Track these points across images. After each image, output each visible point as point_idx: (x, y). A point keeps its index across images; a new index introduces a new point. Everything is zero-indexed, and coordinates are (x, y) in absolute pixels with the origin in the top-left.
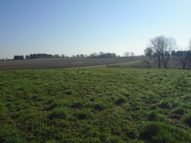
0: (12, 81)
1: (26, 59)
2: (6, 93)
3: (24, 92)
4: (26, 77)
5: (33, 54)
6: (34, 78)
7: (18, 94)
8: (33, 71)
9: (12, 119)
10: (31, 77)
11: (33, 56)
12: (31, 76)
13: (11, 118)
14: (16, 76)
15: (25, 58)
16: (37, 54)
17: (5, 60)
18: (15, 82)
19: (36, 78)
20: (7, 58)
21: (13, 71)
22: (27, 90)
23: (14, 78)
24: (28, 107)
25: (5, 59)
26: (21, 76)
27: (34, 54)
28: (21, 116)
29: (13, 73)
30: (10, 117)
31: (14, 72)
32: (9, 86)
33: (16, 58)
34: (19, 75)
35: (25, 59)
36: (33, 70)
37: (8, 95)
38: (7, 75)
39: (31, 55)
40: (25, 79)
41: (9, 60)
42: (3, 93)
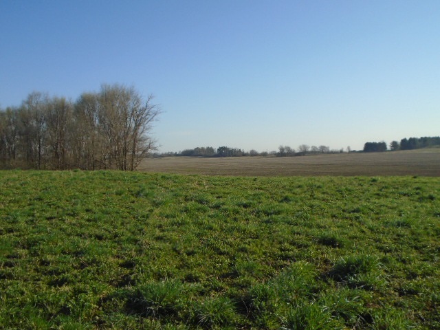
0: (375, 203)
1: (392, 150)
2: (372, 230)
3: (413, 233)
4: (405, 195)
5: (408, 139)
6: (426, 198)
7: (398, 235)
8: (416, 180)
9: (400, 296)
10: (417, 196)
11: (408, 144)
12: (417, 194)
13: (397, 294)
14: (381, 190)
15: (389, 148)
16: (419, 137)
17: (345, 153)
18: (384, 206)
19: (431, 198)
20: (349, 148)
21: (370, 178)
22: (418, 227)
23: (378, 194)
24: (432, 271)
25: (345, 150)
26: (391, 190)
27: (411, 139)
28: (420, 294)
29: (371, 183)
30: (395, 291)
31: (374, 181)
32: (372, 215)
33: (370, 147)
34: (386, 188)
35: (389, 151)
36: (415, 177)
37: (377, 236)
38: (360, 187)
39: (404, 141)
40: (404, 199)
41: (354, 151)
42: (364, 230)
